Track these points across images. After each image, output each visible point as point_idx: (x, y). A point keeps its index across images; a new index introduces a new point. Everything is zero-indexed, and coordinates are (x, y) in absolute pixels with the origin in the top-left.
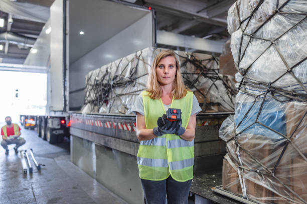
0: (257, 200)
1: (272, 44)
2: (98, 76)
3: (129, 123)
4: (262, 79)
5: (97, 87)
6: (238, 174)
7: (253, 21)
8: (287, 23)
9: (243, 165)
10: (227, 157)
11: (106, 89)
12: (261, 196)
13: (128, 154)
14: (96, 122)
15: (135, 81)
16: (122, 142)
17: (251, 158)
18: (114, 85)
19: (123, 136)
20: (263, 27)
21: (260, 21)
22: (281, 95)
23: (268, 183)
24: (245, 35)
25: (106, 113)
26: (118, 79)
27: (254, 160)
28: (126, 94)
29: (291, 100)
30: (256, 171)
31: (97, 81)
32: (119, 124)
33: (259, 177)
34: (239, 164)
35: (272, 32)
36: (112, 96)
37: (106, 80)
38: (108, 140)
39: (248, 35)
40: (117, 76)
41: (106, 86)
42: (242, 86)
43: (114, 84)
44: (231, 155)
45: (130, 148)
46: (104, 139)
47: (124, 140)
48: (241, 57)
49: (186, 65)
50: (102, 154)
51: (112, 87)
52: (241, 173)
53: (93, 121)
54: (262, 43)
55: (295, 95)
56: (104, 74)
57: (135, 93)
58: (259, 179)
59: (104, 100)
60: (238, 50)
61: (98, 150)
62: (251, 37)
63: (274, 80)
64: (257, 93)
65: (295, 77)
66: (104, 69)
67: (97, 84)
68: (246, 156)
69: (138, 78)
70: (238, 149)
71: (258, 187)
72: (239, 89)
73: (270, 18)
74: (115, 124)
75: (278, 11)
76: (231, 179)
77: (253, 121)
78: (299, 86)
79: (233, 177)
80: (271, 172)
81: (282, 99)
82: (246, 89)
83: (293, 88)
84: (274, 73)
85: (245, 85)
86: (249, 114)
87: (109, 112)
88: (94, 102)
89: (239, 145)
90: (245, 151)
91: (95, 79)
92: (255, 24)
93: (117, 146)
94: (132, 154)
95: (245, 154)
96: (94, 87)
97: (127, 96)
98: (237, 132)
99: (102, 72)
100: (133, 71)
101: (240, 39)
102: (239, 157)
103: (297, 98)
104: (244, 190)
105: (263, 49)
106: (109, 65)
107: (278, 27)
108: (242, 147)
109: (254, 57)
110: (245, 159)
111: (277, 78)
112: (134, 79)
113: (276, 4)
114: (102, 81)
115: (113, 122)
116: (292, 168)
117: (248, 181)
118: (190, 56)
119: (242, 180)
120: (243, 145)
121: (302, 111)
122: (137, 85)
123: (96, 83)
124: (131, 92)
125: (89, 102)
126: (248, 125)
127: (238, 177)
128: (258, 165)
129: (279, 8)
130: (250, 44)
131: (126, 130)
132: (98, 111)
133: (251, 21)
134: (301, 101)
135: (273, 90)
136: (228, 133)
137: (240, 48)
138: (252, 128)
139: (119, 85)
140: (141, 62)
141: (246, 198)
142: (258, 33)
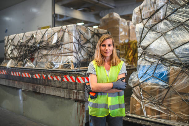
0: (152, 117)
1: (162, 35)
2: (22, 40)
3: (59, 75)
4: (156, 53)
5: (21, 47)
6: (141, 104)
7: (151, 21)
8: (171, 25)
9: (144, 99)
10: (133, 95)
11: (32, 49)
12: (155, 115)
13: (58, 97)
14: (23, 74)
15: (61, 46)
16: (52, 89)
17: (149, 95)
18: (41, 48)
19: (53, 84)
20: (157, 25)
21: (156, 21)
22: (167, 62)
23: (158, 108)
24: (146, 27)
25: (32, 67)
26: (44, 43)
27: (151, 96)
28: (52, 55)
29: (172, 65)
30: (152, 103)
31: (21, 43)
32: (49, 76)
33: (153, 105)
34: (141, 99)
35: (162, 28)
36: (38, 55)
37: (31, 43)
38: (37, 87)
39: (147, 28)
40: (43, 41)
41: (31, 47)
42: (143, 56)
43: (40, 46)
44: (137, 95)
45: (60, 92)
46: (33, 87)
47: (54, 87)
48: (142, 39)
49: (94, 37)
50: (30, 97)
51: (38, 49)
52: (143, 104)
53: (20, 73)
54: (156, 33)
55: (174, 63)
56: (29, 38)
57: (60, 55)
58: (153, 106)
59: (29, 58)
60: (141, 35)
61: (26, 94)
62: (149, 29)
63: (163, 55)
64: (152, 60)
65: (175, 54)
66: (28, 34)
67: (21, 45)
68: (146, 95)
69: (64, 44)
70: (141, 91)
71: (153, 111)
72: (140, 57)
73: (161, 21)
74: (45, 76)
75: (166, 18)
76: (137, 108)
77: (150, 75)
78: (177, 59)
79: (137, 106)
80: (161, 102)
81: (167, 64)
82: (145, 57)
83: (173, 59)
84: (164, 51)
85: (144, 55)
86: (148, 72)
87: (36, 67)
88: (19, 59)
89: (142, 89)
90: (145, 92)
91: (19, 41)
92: (152, 22)
93: (47, 91)
94: (62, 96)
95: (145, 93)
96: (18, 47)
97: (53, 56)
98: (140, 82)
99: (27, 37)
100: (60, 39)
101: (142, 29)
102: (142, 95)
103: (175, 64)
104: (145, 113)
105: (157, 37)
106: (34, 32)
107: (166, 26)
108: (144, 90)
109: (151, 40)
110: (145, 96)
111: (165, 53)
112: (60, 45)
113: (165, 14)
114: (27, 43)
115: (43, 74)
116: (171, 100)
117: (147, 108)
118: (96, 31)
119: (144, 107)
120: (144, 88)
121: (178, 71)
122: (62, 49)
123: (19, 44)
124: (56, 53)
125: (12, 58)
126: (147, 78)
127: (141, 106)
128: (153, 99)
129: (166, 16)
130: (148, 33)
131: (55, 81)
132: (24, 65)
133: (150, 20)
134: (177, 66)
135: (162, 59)
136: (134, 82)
137: (142, 34)
138: (150, 79)
139: (45, 48)
140: (66, 34)
141: (146, 117)
142: (154, 28)
